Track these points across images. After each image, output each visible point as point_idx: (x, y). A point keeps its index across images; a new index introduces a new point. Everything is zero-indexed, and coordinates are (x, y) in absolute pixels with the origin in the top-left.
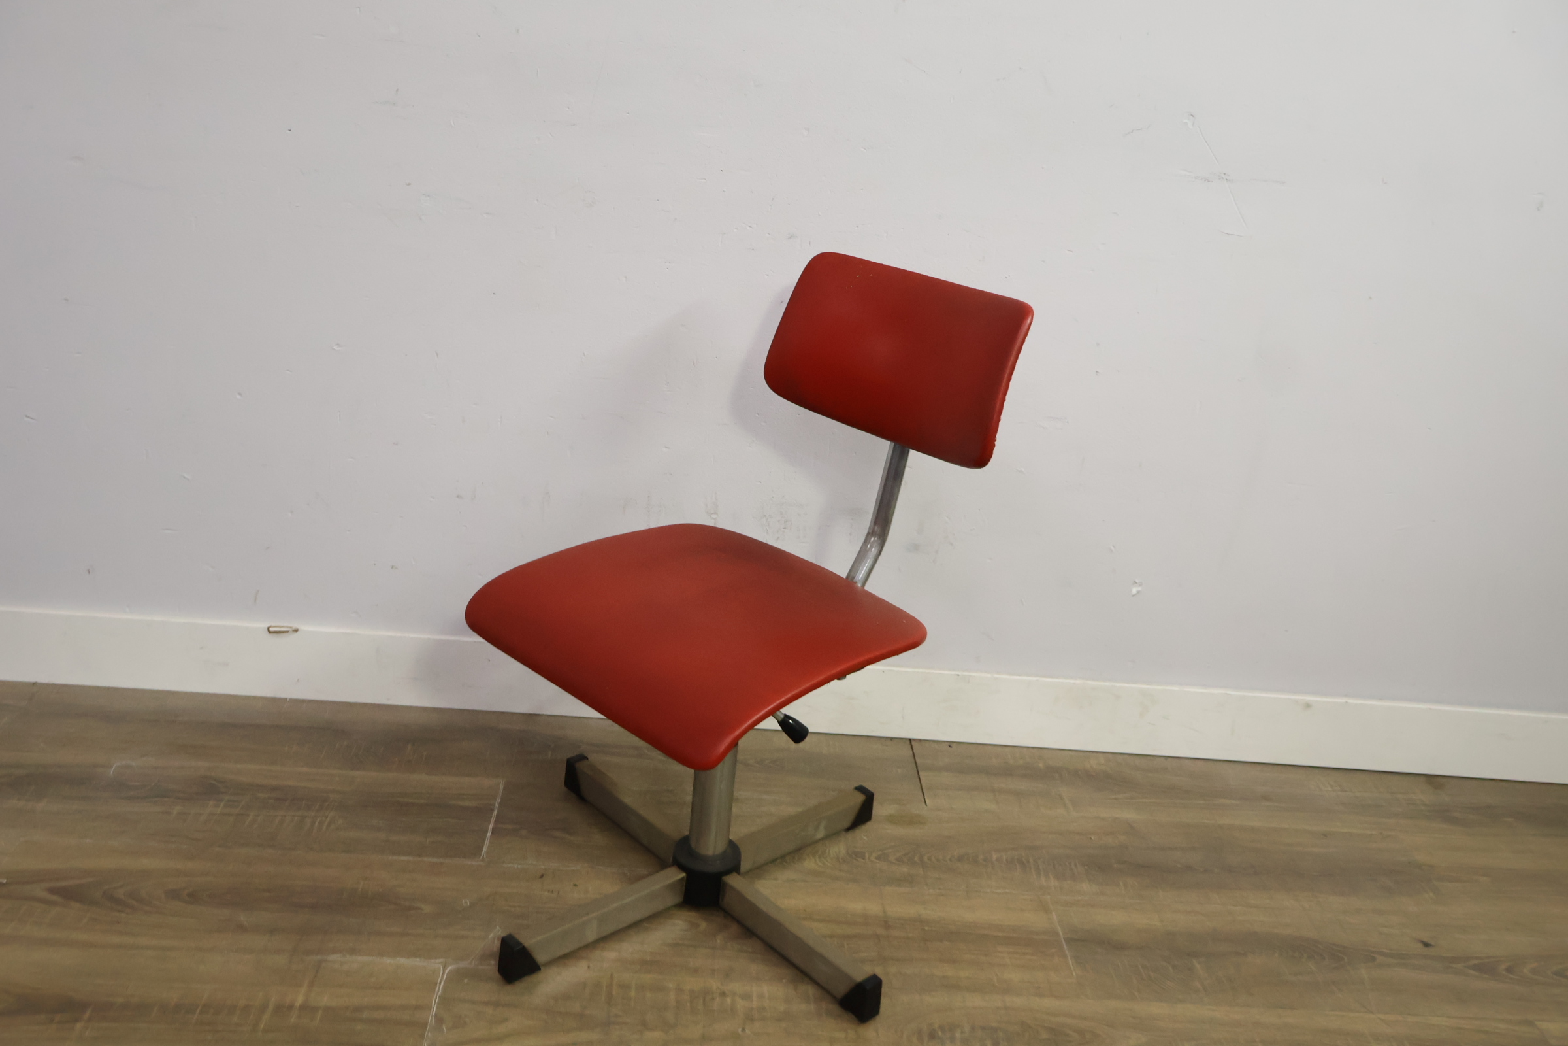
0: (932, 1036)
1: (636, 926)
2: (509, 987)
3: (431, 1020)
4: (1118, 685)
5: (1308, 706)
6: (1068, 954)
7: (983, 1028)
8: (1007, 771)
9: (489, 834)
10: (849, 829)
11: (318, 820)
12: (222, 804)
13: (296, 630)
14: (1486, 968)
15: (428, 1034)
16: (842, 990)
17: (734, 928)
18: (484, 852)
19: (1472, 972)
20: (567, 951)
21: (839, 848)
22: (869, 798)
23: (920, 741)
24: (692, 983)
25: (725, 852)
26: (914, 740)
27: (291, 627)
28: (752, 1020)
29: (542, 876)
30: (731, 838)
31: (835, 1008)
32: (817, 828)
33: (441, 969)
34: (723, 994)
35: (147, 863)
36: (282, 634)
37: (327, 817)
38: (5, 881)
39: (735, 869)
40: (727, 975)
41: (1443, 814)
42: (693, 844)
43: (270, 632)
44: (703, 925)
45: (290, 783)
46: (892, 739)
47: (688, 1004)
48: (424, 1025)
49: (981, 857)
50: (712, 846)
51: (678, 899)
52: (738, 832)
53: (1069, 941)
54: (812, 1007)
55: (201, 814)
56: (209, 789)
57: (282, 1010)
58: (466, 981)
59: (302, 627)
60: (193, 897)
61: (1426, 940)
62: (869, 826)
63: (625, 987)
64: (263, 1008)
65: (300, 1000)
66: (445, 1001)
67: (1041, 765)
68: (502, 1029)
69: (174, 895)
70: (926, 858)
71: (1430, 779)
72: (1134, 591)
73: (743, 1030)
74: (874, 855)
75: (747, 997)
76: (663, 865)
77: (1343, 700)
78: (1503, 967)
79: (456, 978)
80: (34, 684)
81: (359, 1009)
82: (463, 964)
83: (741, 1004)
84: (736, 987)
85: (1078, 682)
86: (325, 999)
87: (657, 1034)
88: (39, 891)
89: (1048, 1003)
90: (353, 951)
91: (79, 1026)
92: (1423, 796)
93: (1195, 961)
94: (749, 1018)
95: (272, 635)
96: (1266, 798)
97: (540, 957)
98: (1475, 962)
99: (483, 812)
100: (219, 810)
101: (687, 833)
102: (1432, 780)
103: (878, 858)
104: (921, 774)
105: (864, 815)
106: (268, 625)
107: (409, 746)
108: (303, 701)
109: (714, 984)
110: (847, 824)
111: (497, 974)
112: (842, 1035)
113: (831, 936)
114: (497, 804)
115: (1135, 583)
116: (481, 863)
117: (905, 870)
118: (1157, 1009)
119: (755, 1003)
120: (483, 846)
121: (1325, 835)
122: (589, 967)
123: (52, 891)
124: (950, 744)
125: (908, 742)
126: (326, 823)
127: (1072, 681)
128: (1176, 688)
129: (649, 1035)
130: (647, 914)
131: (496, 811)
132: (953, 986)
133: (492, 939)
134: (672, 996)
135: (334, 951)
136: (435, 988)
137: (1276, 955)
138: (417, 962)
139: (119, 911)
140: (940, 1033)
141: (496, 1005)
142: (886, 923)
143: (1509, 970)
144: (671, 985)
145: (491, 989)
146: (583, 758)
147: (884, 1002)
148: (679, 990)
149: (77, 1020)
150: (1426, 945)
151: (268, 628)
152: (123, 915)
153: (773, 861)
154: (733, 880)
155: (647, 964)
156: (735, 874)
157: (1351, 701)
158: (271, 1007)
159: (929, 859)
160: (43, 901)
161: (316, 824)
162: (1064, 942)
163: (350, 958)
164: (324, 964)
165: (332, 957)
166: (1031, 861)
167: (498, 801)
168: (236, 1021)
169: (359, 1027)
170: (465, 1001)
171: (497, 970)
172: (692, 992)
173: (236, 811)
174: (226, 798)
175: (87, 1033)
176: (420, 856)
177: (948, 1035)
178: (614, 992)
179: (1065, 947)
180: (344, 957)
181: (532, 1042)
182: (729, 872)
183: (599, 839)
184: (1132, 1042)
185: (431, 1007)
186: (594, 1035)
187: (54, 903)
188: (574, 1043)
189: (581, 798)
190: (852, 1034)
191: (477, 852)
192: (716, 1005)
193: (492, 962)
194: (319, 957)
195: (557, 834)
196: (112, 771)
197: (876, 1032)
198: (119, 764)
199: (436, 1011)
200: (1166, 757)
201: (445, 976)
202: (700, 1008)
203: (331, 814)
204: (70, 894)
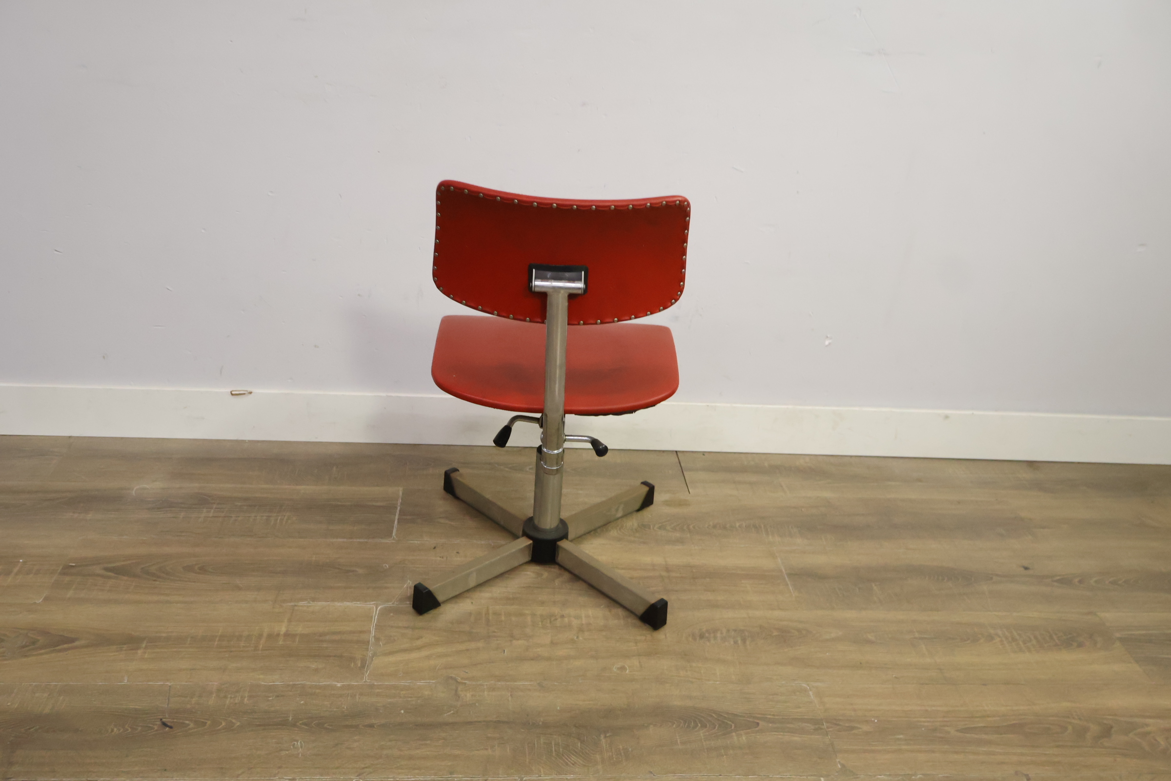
0: (702, 636)
1: (501, 576)
2: (421, 617)
3: (372, 640)
4: (817, 408)
5: (947, 417)
6: (789, 583)
7: (735, 631)
8: (744, 470)
9: (396, 522)
10: (638, 510)
11: (279, 518)
13: (251, 393)
14: (1065, 581)
15: (371, 647)
16: (641, 610)
17: (566, 576)
18: (394, 534)
19: (1056, 584)
20: (457, 593)
21: (633, 522)
22: (651, 490)
23: (683, 452)
24: (540, 610)
25: (557, 526)
26: (679, 451)
27: (247, 391)
28: (583, 631)
29: (435, 548)
30: (562, 517)
31: (638, 622)
32: (617, 510)
33: (375, 608)
34: (563, 616)
35: (167, 550)
36: (240, 396)
37: (285, 516)
38: (74, 565)
39: (565, 536)
40: (564, 604)
41: (1038, 486)
42: (536, 522)
43: (232, 394)
44: (546, 575)
45: (257, 495)
46: (664, 451)
47: (540, 623)
48: (368, 642)
49: (728, 526)
50: (548, 523)
51: (528, 558)
52: (564, 515)
53: (790, 575)
54: (622, 622)
55: (200, 517)
56: (202, 501)
57: (273, 637)
58: (392, 614)
59: (255, 390)
60: (203, 570)
61: (1026, 566)
62: (651, 508)
63: (497, 614)
64: (260, 636)
65: (283, 630)
66: (379, 627)
67: (766, 464)
68: (419, 643)
69: (189, 569)
70: (691, 527)
71: (1031, 464)
72: (827, 343)
73: (578, 637)
74: (657, 526)
76: (515, 537)
77: (970, 412)
78: (1076, 580)
79: (385, 613)
80: (70, 437)
81: (321, 635)
82: (390, 604)
83: (575, 622)
84: (571, 611)
85: (790, 407)
86: (300, 629)
87: (520, 642)
88: (97, 570)
89: (777, 613)
90: (314, 600)
91: (140, 652)
92: (1026, 475)
93: (873, 585)
94: (581, 630)
95: (233, 396)
96: (919, 480)
97: (440, 598)
98: (1058, 578)
99: (390, 508)
100: (211, 515)
101: (532, 515)
102: (1032, 464)
103: (660, 528)
104: (685, 473)
105: (648, 500)
106: (229, 390)
107: (335, 468)
108: (258, 442)
109: (556, 610)
110: (638, 505)
111: (410, 609)
112: (643, 638)
113: (632, 578)
114: (399, 504)
115: (827, 337)
116: (394, 541)
117: (678, 535)
118: (848, 614)
119: (584, 621)
120: (392, 531)
121: (959, 502)
122: (472, 603)
123: (106, 569)
124: (704, 453)
125: (675, 453)
126: (285, 520)
127: (785, 407)
128: (857, 409)
129: (517, 643)
130: (508, 568)
131: (399, 508)
132: (714, 605)
133: (407, 588)
134: (529, 619)
135: (302, 600)
136: (372, 621)
137: (927, 578)
138: (358, 604)
139: (154, 581)
140: (707, 635)
141: (414, 628)
142: (667, 569)
143: (1080, 582)
144: (527, 612)
145: (410, 619)
146: (456, 470)
147: (670, 617)
148: (533, 615)
149: (138, 648)
150: (1026, 568)
151: (231, 392)
152: (158, 583)
153: (589, 533)
154: (564, 544)
155: (510, 600)
156: (565, 540)
157: (976, 412)
158: (265, 635)
159: (694, 527)
160: (102, 576)
161: (278, 521)
162: (786, 576)
163: (312, 603)
164: (296, 608)
165: (301, 603)
166: (762, 526)
167: (400, 501)
168: (243, 645)
169: (325, 645)
170: (392, 627)
171: (412, 606)
172: (541, 616)
173: (223, 515)
174: (215, 506)
175: (146, 656)
176: (351, 538)
177: (712, 635)
178: (490, 618)
179: (787, 579)
180: (309, 603)
181: (440, 650)
182: (561, 539)
183: (470, 523)
184: (833, 635)
185: (370, 631)
186: (480, 644)
187: (109, 577)
188: (467, 650)
189: (456, 497)
190: (649, 637)
191: (389, 534)
192: (558, 623)
193: (408, 603)
194: (292, 604)
195: (442, 521)
196: (134, 492)
197: (665, 635)
198: (138, 487)
199: (375, 634)
200: (851, 456)
201: (378, 612)
202: (548, 625)
203: (288, 514)
204: (119, 571)
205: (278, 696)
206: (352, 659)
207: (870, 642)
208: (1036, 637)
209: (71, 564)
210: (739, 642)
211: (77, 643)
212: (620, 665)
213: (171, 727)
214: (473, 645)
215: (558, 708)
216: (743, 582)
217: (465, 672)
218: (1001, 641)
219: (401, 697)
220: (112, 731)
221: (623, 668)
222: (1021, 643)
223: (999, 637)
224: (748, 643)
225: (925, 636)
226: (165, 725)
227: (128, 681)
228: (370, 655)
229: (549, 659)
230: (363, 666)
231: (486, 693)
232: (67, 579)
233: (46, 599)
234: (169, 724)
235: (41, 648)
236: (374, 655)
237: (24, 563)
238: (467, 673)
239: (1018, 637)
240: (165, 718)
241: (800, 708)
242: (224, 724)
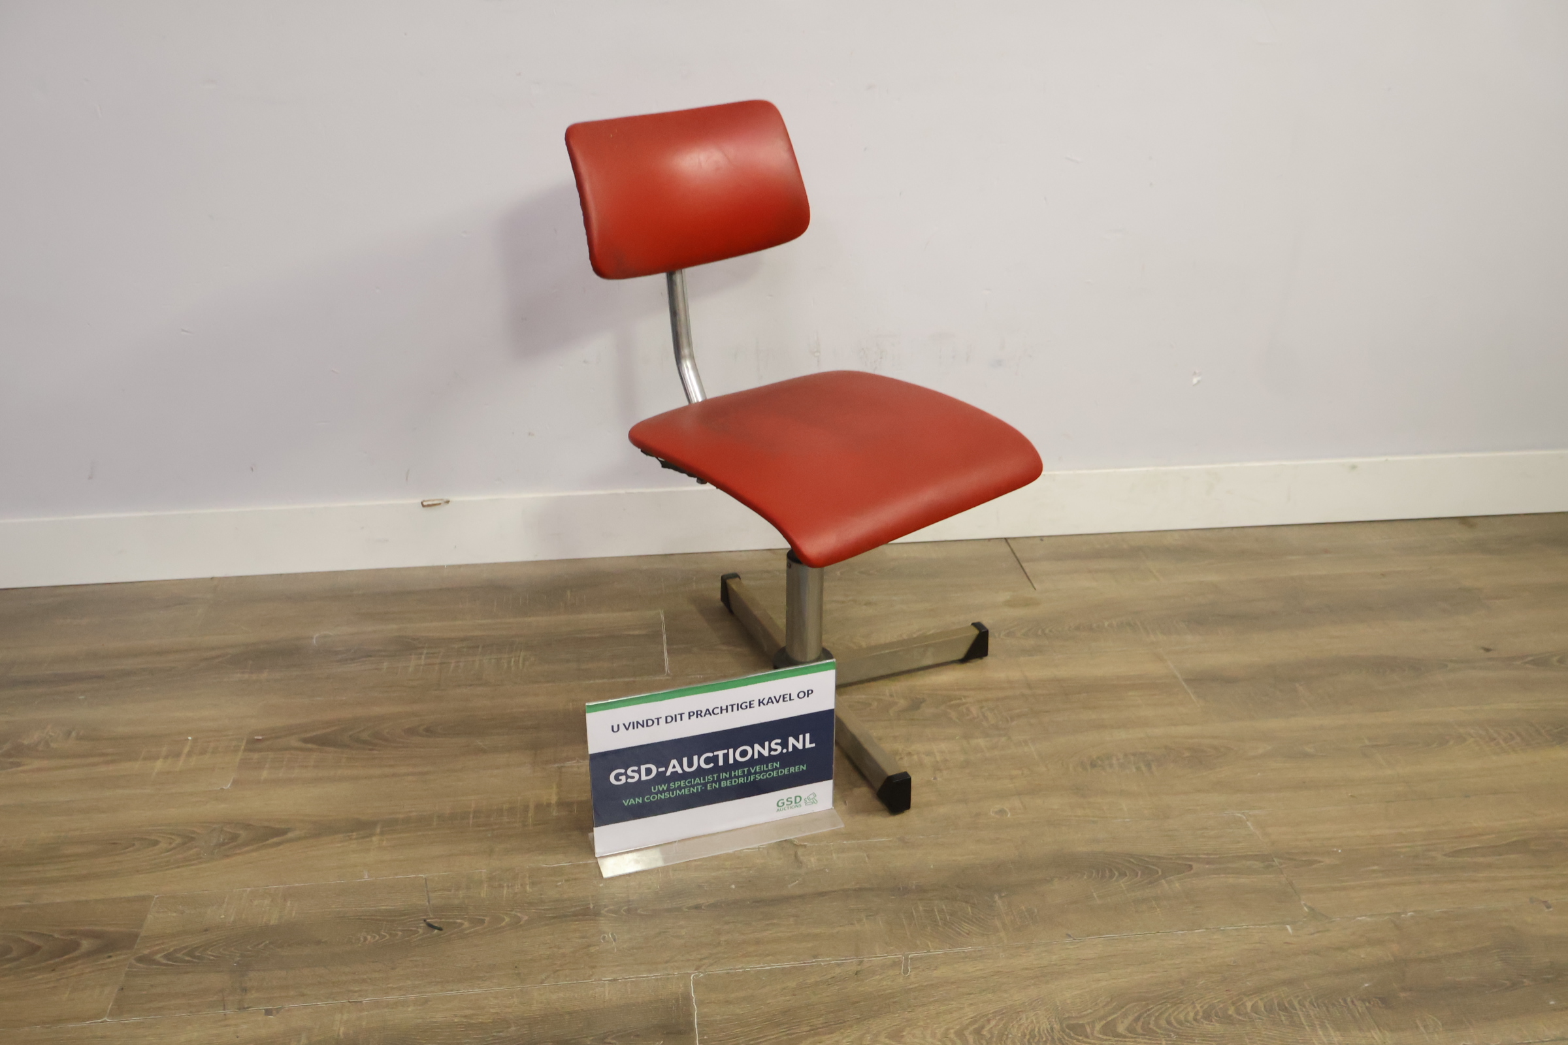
0: (1093, 765)
4: (1186, 467)
5: (1354, 467)
6: (1189, 690)
7: (1134, 755)
8: (1097, 555)
9: (665, 653)
11: (513, 660)
12: (423, 657)
13: (448, 502)
14: (1541, 661)
17: (902, 703)
18: (667, 669)
19: (1527, 665)
23: (1014, 538)
26: (1009, 538)
27: (441, 500)
28: (940, 770)
34: (909, 754)
35: (377, 710)
36: (433, 507)
37: (519, 657)
38: (260, 738)
40: (908, 739)
41: (1480, 547)
43: (423, 506)
44: (875, 704)
45: (476, 633)
46: (989, 540)
49: (1094, 625)
53: (1188, 681)
54: (987, 755)
55: (408, 667)
56: (407, 646)
57: (542, 808)
59: (451, 499)
60: (430, 731)
61: (1486, 647)
64: (526, 807)
65: (554, 798)
67: (1124, 546)
69: (411, 731)
70: (1047, 631)
71: (1464, 520)
72: (1195, 380)
73: (935, 778)
75: (929, 753)
77: (1383, 459)
78: (1555, 659)
83: (926, 760)
84: (917, 747)
85: (1151, 469)
86: (575, 795)
87: (863, 789)
88: (294, 742)
89: (1183, 730)
91: (374, 839)
93: (1297, 685)
94: (937, 768)
95: (426, 508)
96: (1326, 551)
98: (1531, 658)
99: (655, 637)
100: (423, 662)
102: (1466, 521)
103: (1007, 635)
104: (1024, 565)
106: (419, 501)
107: (569, 593)
108: (460, 566)
112: (1020, 773)
114: (664, 631)
115: (1195, 373)
116: (669, 678)
117: (1031, 642)
118: (1274, 724)
119: (938, 758)
120: (664, 664)
121: (1383, 575)
123: (306, 741)
124: (1041, 538)
125: (1004, 540)
126: (521, 661)
127: (1145, 469)
128: (1237, 465)
131: (665, 636)
132: (1099, 726)
135: (568, 759)
139: (370, 750)
140: (1100, 763)
142: (1029, 685)
143: (1560, 661)
146: (733, 575)
149: (371, 835)
150: (1487, 650)
151: (422, 503)
152: (375, 752)
157: (1390, 458)
158: (532, 806)
159: (1051, 631)
160: (301, 749)
161: (512, 663)
162: (1183, 683)
163: (583, 762)
164: (563, 770)
165: (568, 764)
166: (1138, 623)
167: (663, 628)
168: (507, 820)
173: (438, 661)
174: (425, 651)
175: (385, 843)
176: (613, 678)
177: (1106, 762)
179: (1186, 686)
180: (578, 762)
184: (1261, 751)
187: (311, 750)
190: (1026, 771)
191: (661, 669)
194: (557, 765)
196: (314, 642)
197: (1046, 767)
198: (317, 635)
200: (1233, 528)
203: (522, 654)
204: (323, 742)
205: (567, 881)
207: (1306, 756)
208: (1518, 734)
209: (256, 738)
210: (1143, 768)
211: (290, 835)
212: (998, 807)
213: (440, 929)
215: (932, 867)
216: (1130, 694)
218: (1476, 742)
219: (726, 869)
220: (365, 939)
221: (1002, 812)
222: (1501, 742)
223: (1472, 737)
224: (1154, 768)
225: (1378, 743)
226: (431, 926)
227: (369, 877)
231: (835, 856)
232: (256, 756)
233: (235, 783)
234: (436, 925)
235: (245, 844)
237: (195, 740)
239: (1496, 735)
240: (430, 918)
241: (1239, 842)
242: (507, 919)
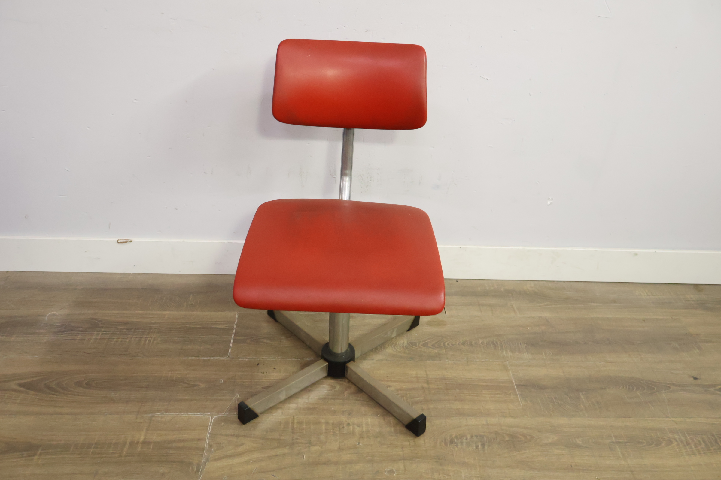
0: (452, 442)
1: (305, 389)
2: (244, 426)
3: (206, 447)
4: (540, 248)
5: (636, 254)
6: (518, 393)
7: (477, 436)
8: (486, 294)
9: (232, 341)
10: (409, 330)
11: (148, 339)
12: (101, 333)
13: (131, 241)
15: (205, 454)
16: (407, 421)
17: (353, 388)
18: (229, 353)
19: (718, 392)
20: (272, 405)
21: (403, 341)
24: (332, 419)
25: (347, 350)
27: (128, 240)
29: (258, 365)
30: (350, 341)
31: (404, 429)
32: (392, 332)
33: (210, 418)
34: (348, 424)
35: (65, 367)
36: (124, 244)
37: (152, 337)
39: (352, 358)
40: (350, 414)
41: (702, 305)
42: (331, 347)
43: (118, 243)
44: (338, 387)
45: (134, 320)
47: (332, 431)
48: (204, 449)
49: (473, 342)
50: (340, 348)
51: (325, 374)
53: (518, 386)
54: (392, 429)
55: (91, 339)
56: (95, 325)
57: (133, 444)
58: (223, 424)
59: (134, 239)
60: (89, 385)
61: (695, 376)
62: (418, 328)
63: (300, 423)
64: (125, 443)
65: (142, 438)
66: (213, 436)
67: (502, 289)
68: (241, 449)
69: (79, 384)
70: (446, 344)
71: (696, 286)
72: (549, 203)
73: (359, 443)
74: (421, 344)
75: (360, 425)
77: (654, 251)
79: (218, 422)
81: (171, 442)
82: (221, 415)
83: (357, 429)
84: (355, 420)
85: (521, 248)
86: (155, 438)
87: (316, 448)
88: (13, 385)
89: (509, 421)
90: (167, 411)
91: (36, 458)
92: (693, 296)
93: (581, 394)
94: (362, 437)
95: (119, 244)
96: (614, 301)
97: (257, 410)
99: (228, 331)
100: (99, 337)
101: (327, 339)
102: (697, 287)
103: (423, 345)
105: (415, 323)
106: (117, 239)
107: (191, 296)
108: (139, 274)
109: (344, 419)
110: (408, 328)
111: (237, 419)
112: (408, 443)
113: (401, 390)
114: (235, 326)
115: (549, 199)
116: (228, 359)
117: (436, 351)
118: (562, 421)
119: (364, 429)
120: (229, 349)
121: (644, 320)
122: (282, 413)
123: (20, 385)
124: (457, 280)
126: (152, 340)
127: (517, 248)
128: (570, 249)
129: (313, 448)
130: (310, 383)
131: (234, 330)
132: (461, 414)
133: (234, 402)
134: (323, 427)
135: (158, 411)
136: (208, 429)
137: (621, 388)
138: (199, 415)
139: (53, 394)
140: (456, 440)
141: (238, 436)
142: (428, 381)
144: (323, 421)
145: (236, 428)
147: (428, 427)
148: (327, 423)
149: (34, 455)
150: (695, 378)
152: (55, 396)
153: (371, 350)
154: (351, 366)
155: (311, 409)
156: (352, 362)
157: (657, 251)
158: (128, 443)
159: (448, 344)
160: (16, 391)
161: (147, 342)
162: (516, 387)
163: (166, 414)
164: (153, 418)
165: (157, 414)
166: (499, 343)
167: (235, 324)
168: (112, 451)
169: (171, 452)
170: (222, 435)
171: (237, 417)
172: (333, 424)
173: (107, 337)
174: (103, 329)
175: (40, 462)
176: (198, 356)
177: (459, 441)
178: (295, 426)
179: (516, 389)
180: (163, 414)
181: (256, 455)
182: (349, 361)
183: (285, 343)
184: (550, 440)
185: (206, 439)
186: (286, 450)
187: (21, 392)
188: (276, 456)
189: (276, 321)
190: (412, 443)
191: (225, 353)
192: (345, 431)
193: (235, 413)
194: (150, 415)
195: (265, 341)
196: (46, 318)
197: (424, 441)
198: (50, 314)
199: (209, 441)
200: (564, 282)
201: (212, 422)
202: (337, 432)
203: (154, 336)
204: (29, 386)
206: (190, 464)
207: (578, 446)
208: (704, 442)
210: (480, 447)
212: (389, 468)
214: (280, 451)
216: (484, 392)
217: (273, 475)
218: (678, 445)
221: (391, 472)
222: (693, 446)
223: (677, 441)
224: (486, 447)
225: (620, 441)
228: (204, 461)
229: (336, 463)
230: (198, 471)
236: (207, 460)
238: (275, 476)
239: (690, 441)
